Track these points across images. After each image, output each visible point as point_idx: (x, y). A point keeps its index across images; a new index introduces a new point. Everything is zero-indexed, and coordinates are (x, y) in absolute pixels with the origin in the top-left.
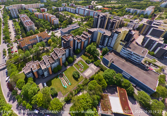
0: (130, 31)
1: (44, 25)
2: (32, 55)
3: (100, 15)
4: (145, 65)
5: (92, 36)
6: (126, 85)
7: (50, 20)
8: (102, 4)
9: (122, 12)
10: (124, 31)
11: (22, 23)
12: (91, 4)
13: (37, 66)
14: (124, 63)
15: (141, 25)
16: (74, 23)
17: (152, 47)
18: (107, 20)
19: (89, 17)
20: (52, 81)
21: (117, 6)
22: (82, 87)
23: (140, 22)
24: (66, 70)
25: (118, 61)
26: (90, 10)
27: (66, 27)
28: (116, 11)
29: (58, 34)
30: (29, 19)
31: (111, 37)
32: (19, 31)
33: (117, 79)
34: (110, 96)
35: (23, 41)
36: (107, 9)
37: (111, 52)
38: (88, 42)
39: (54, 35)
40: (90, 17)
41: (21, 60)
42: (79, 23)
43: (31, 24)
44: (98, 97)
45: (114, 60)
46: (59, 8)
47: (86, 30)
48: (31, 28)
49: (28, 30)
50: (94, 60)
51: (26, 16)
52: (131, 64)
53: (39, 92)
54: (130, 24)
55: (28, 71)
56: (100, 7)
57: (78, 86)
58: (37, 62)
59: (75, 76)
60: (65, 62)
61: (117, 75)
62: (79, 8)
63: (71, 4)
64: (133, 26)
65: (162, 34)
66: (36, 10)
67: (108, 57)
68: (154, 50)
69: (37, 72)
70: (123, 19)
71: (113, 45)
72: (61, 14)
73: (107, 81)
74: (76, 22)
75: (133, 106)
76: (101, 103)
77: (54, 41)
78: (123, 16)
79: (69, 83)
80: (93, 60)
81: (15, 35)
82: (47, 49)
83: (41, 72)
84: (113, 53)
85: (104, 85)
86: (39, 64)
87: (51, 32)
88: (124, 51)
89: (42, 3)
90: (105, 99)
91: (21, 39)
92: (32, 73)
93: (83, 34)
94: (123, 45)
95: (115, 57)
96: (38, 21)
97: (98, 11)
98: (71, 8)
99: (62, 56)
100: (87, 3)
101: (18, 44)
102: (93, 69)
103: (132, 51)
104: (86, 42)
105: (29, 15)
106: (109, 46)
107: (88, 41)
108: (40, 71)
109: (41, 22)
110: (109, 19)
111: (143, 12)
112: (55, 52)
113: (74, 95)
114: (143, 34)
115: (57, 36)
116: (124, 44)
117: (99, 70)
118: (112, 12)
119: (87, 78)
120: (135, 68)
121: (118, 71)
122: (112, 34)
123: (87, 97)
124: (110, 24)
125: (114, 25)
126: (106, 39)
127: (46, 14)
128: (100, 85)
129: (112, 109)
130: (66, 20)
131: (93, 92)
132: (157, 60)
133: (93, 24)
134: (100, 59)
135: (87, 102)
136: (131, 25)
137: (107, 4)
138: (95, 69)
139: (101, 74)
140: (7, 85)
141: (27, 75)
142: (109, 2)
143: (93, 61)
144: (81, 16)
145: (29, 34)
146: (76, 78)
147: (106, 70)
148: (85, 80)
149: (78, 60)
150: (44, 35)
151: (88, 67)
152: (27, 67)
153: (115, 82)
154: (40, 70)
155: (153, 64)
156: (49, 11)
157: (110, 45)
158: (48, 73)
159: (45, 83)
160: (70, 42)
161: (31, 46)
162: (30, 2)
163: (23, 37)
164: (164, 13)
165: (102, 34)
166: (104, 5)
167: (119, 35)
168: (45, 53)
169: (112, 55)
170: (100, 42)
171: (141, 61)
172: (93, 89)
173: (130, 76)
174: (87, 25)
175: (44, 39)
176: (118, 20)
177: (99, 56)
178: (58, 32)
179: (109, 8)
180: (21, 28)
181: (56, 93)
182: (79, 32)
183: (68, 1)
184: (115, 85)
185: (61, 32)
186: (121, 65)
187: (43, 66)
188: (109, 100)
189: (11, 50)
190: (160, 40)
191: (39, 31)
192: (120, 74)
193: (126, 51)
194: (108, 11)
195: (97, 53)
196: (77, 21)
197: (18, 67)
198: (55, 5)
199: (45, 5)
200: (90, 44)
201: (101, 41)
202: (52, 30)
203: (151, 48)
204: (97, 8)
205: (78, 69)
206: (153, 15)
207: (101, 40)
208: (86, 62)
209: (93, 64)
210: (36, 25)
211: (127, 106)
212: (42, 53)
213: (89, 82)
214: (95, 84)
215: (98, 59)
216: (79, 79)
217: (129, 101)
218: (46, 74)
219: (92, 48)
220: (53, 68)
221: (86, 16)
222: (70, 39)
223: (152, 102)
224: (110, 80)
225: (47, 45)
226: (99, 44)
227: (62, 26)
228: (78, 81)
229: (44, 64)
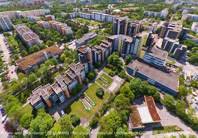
0: (150, 35)
1: (52, 36)
2: (40, 77)
3: (119, 19)
4: (167, 67)
5: (113, 44)
6: (152, 92)
7: (60, 30)
8: (120, 7)
9: (141, 16)
10: (144, 35)
11: (20, 37)
12: (108, 8)
13: (49, 91)
14: (148, 69)
15: (159, 28)
16: (91, 31)
17: (170, 49)
18: (127, 25)
19: (107, 23)
20: (71, 106)
21: (135, 9)
22: (108, 105)
23: (158, 25)
24: (88, 88)
25: (142, 68)
26: (108, 15)
27: (82, 37)
28: (134, 15)
29: (72, 46)
30: (29, 31)
31: (133, 44)
32: (17, 48)
33: (143, 87)
34: (139, 107)
35: (23, 61)
36: (125, 13)
37: (134, 60)
38: (109, 52)
39: (67, 48)
41: (24, 87)
42: (96, 31)
43: (34, 38)
44: (127, 111)
45: (139, 67)
46: (70, 14)
47: (106, 38)
48: (34, 43)
49: (30, 45)
50: (117, 71)
51: (25, 27)
52: (154, 69)
53: (55, 124)
54: (149, 27)
55: (37, 100)
56: (118, 11)
57: (104, 105)
58: (47, 86)
60: (86, 80)
61: (143, 83)
62: (94, 13)
63: (84, 8)
64: (152, 30)
65: (177, 36)
66: (39, 18)
67: (133, 65)
68: (172, 52)
69: (50, 99)
70: (143, 23)
71: (136, 51)
72: (73, 21)
73: (134, 91)
74: (92, 30)
75: (161, 111)
76: (130, 117)
77: (68, 55)
78: (142, 19)
79: (93, 104)
80: (116, 71)
81: (10, 55)
82: (60, 67)
83: (55, 97)
84: (136, 60)
85: (131, 96)
86: (52, 88)
87: (63, 44)
88: (147, 57)
89: (47, 9)
90: (134, 112)
91: (21, 59)
92: (42, 103)
93: (102, 43)
95: (139, 64)
96: (44, 32)
97: (116, 16)
98: (85, 14)
99: (81, 72)
100: (104, 7)
101: (17, 66)
102: (118, 81)
103: (154, 56)
104: (107, 52)
105: (30, 25)
106: (132, 53)
107: (109, 50)
108: (53, 97)
109: (48, 34)
110: (129, 24)
111: (159, 14)
112: (71, 69)
113: (100, 116)
114: (161, 37)
115: (71, 49)
116: (146, 49)
117: (125, 81)
118: (131, 16)
119: (112, 93)
120: (159, 72)
121: (144, 78)
122: (134, 40)
123: (115, 115)
125: (135, 30)
126: (128, 46)
127: (54, 22)
128: (127, 97)
130: (80, 29)
131: (120, 107)
132: (176, 61)
133: (112, 30)
134: (124, 69)
135: (116, 120)
136: (150, 29)
137: (125, 7)
138: (120, 81)
139: (127, 85)
140: (4, 127)
141: (36, 106)
142: (127, 5)
143: (117, 73)
144: (98, 23)
145: (33, 50)
146: (100, 95)
147: (132, 80)
148: (111, 96)
149: (100, 74)
150: (53, 49)
151: (112, 80)
152: (34, 96)
153: (142, 91)
154: (53, 95)
155: (173, 66)
156: (57, 18)
157: (133, 52)
158: (64, 97)
159: (62, 111)
160: (89, 55)
161: (37, 66)
162: (28, 7)
163: (23, 55)
164: (177, 15)
165: (124, 41)
166: (122, 9)
167: (140, 40)
168: (58, 73)
169: (136, 63)
171: (163, 64)
172: (120, 104)
173: (155, 82)
174: (106, 32)
175: (55, 55)
176: (138, 24)
177: (123, 66)
178: (72, 44)
179: (127, 11)
180: (18, 43)
181: (79, 119)
182: (97, 41)
183: (81, 6)
184: (142, 94)
185: (76, 43)
186: (146, 71)
187: (57, 89)
188: (138, 112)
189: (6, 77)
190: (176, 41)
191: (46, 45)
192: (146, 82)
193: (149, 56)
194: (126, 15)
195: (120, 62)
196: (94, 28)
197: (20, 98)
198: (64, 11)
199: (50, 11)
200: (111, 54)
201: (123, 49)
202: (65, 42)
203: (170, 50)
204: (114, 12)
205: (101, 85)
206: (168, 18)
207: (123, 47)
209: (118, 76)
210: (42, 37)
211: (156, 113)
212: (54, 73)
213: (115, 98)
214: (122, 98)
215: (122, 69)
216: (103, 97)
217: (156, 108)
218: (62, 99)
219: (114, 58)
220: (70, 89)
221: (103, 22)
222: (88, 50)
223: (175, 103)
224: (137, 90)
225: (60, 62)
226: (121, 52)
227: (76, 36)
228: (103, 99)
229: (59, 87)
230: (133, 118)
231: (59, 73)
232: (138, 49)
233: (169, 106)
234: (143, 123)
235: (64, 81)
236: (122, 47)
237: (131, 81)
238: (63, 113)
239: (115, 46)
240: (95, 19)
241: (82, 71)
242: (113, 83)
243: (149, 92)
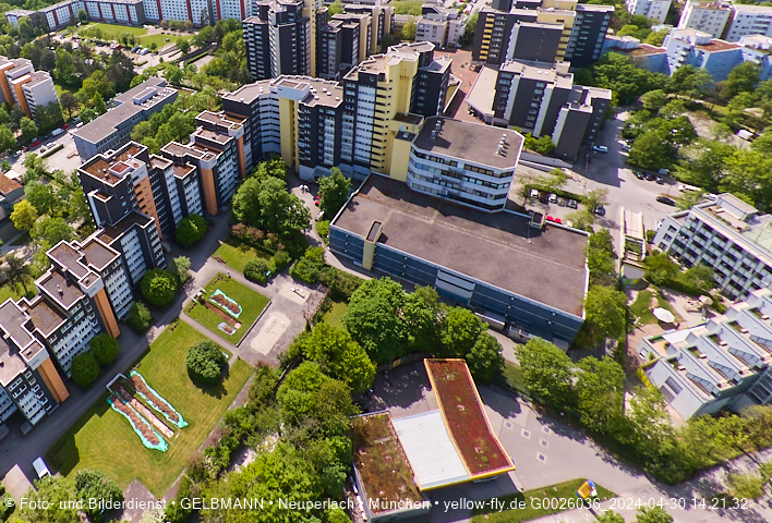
0: (426, 59)
3: (270, 4)
4: (528, 208)
5: (251, 125)
6: (461, 338)
7: (3, 90)
10: (397, 63)
14: (435, 229)
15: (473, 19)
16: (145, 79)
17: (536, 116)
18: (314, 25)
19: (218, 30)
20: (77, 437)
22: (246, 424)
23: (469, 8)
24: (148, 350)
25: (403, 225)
27: (103, 112)
29: (64, 160)
31: (348, 112)
33: (414, 317)
34: (399, 416)
37: (364, 191)
38: (238, 165)
39: (41, 172)
40: (226, 25)
42: (169, 74)
44: (340, 443)
45: (387, 225)
46: (45, 10)
47: (218, 103)
50: (285, 254)
52: (466, 222)
54: (426, 22)
57: (230, 421)
59: (204, 373)
60: (134, 310)
61: (411, 301)
64: (441, 32)
65: (561, 46)
67: (357, 218)
68: (548, 129)
70: (391, 8)
71: (369, 148)
72: (62, 41)
73: (371, 344)
74: (152, 72)
75: (509, 425)
76: (359, 467)
79: (178, 420)
80: (281, 255)
82: (14, 262)
84: (374, 191)
85: (357, 370)
87: (23, 156)
88: (423, 167)
90: (376, 442)
93: (201, 129)
94: (411, 137)
95: (387, 211)
99: (105, 279)
102: (292, 304)
103: (455, 158)
104: (227, 169)
106: (350, 158)
107: (238, 159)
110: (322, 18)
112: (58, 269)
113: (214, 476)
114: (490, 63)
115: (60, 173)
116: (415, 129)
117: (326, 301)
119: (265, 361)
120: (488, 236)
121: (416, 274)
122: (349, 93)
123: (281, 465)
124: (331, 42)
125: (355, 42)
126: (326, 128)
128: (336, 378)
129: (415, 479)
130: (94, 74)
131: (306, 427)
132: (569, 173)
133: (245, 61)
134: (318, 239)
135: (286, 489)
136: (431, 29)
138: (301, 302)
139: (339, 318)
143: (285, 262)
144: (177, 33)
146: (210, 379)
147: (356, 292)
148: (259, 379)
149: (202, 276)
151: (265, 302)
153: (411, 338)
155: (558, 196)
157: (353, 155)
158: (42, 399)
159: (39, 459)
160: (137, 191)
165: (301, 106)
167: (379, 92)
168: (6, 289)
169: (374, 204)
170: (301, 149)
171: (505, 195)
172: (306, 413)
173: (472, 287)
174: (218, 74)
176: (367, 15)
177: (310, 227)
178: (62, 147)
181: (114, 494)
182: (176, 119)
184: (414, 352)
185: (80, 143)
186: (425, 240)
188: (398, 440)
190: (558, 74)
192: (427, 290)
193: (433, 164)
195: (293, 212)
196: (161, 60)
200: (250, 174)
201: (303, 145)
202: (28, 142)
203: (535, 122)
205: (214, 328)
207: (301, 136)
208: (247, 277)
209: (289, 277)
211: (483, 437)
213: (279, 382)
214: (312, 380)
215: (307, 242)
216: (225, 383)
218: (31, 405)
219: (263, 195)
220: (66, 360)
221: (203, 25)
222: (132, 170)
223: (576, 374)
224: (382, 335)
225: (13, 240)
226: (297, 162)
227: (77, 107)
228: (226, 394)
229: (11, 354)
230: (375, 470)
231: (13, 289)
232: (375, 136)
233: (547, 392)
234: (421, 489)
235: (30, 326)
236: (297, 136)
237: (355, 296)
238: (41, 468)
239: (263, 134)
240: (161, 18)
241: (111, 270)
242: (268, 317)
243: (447, 339)
